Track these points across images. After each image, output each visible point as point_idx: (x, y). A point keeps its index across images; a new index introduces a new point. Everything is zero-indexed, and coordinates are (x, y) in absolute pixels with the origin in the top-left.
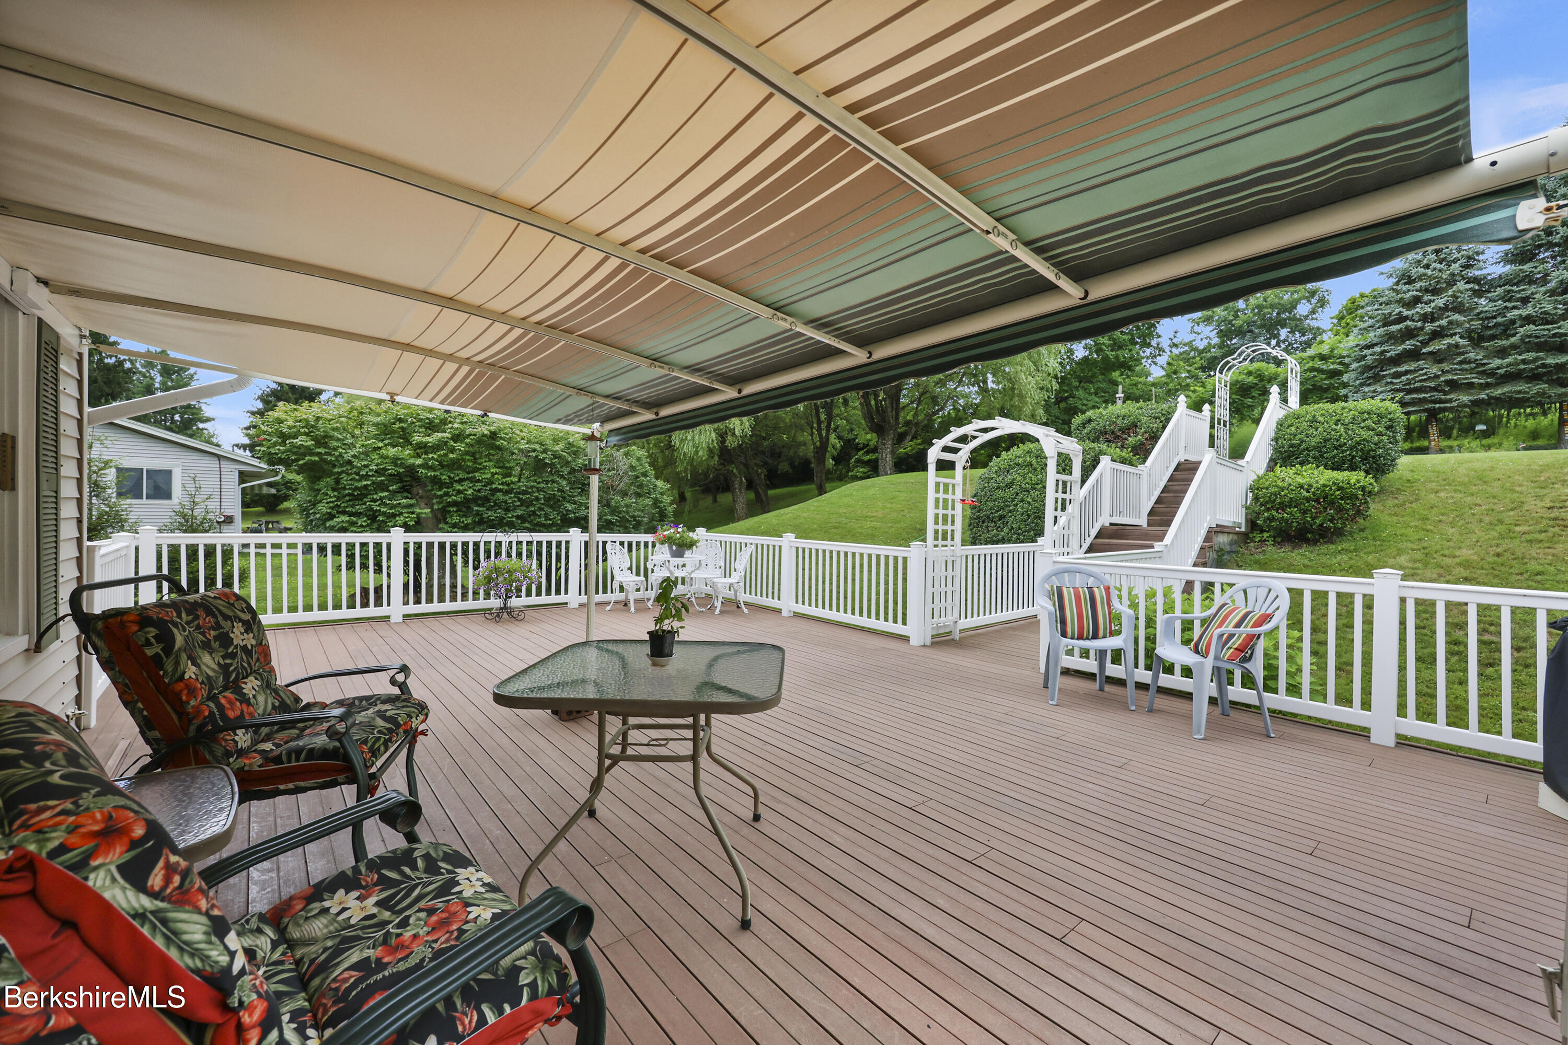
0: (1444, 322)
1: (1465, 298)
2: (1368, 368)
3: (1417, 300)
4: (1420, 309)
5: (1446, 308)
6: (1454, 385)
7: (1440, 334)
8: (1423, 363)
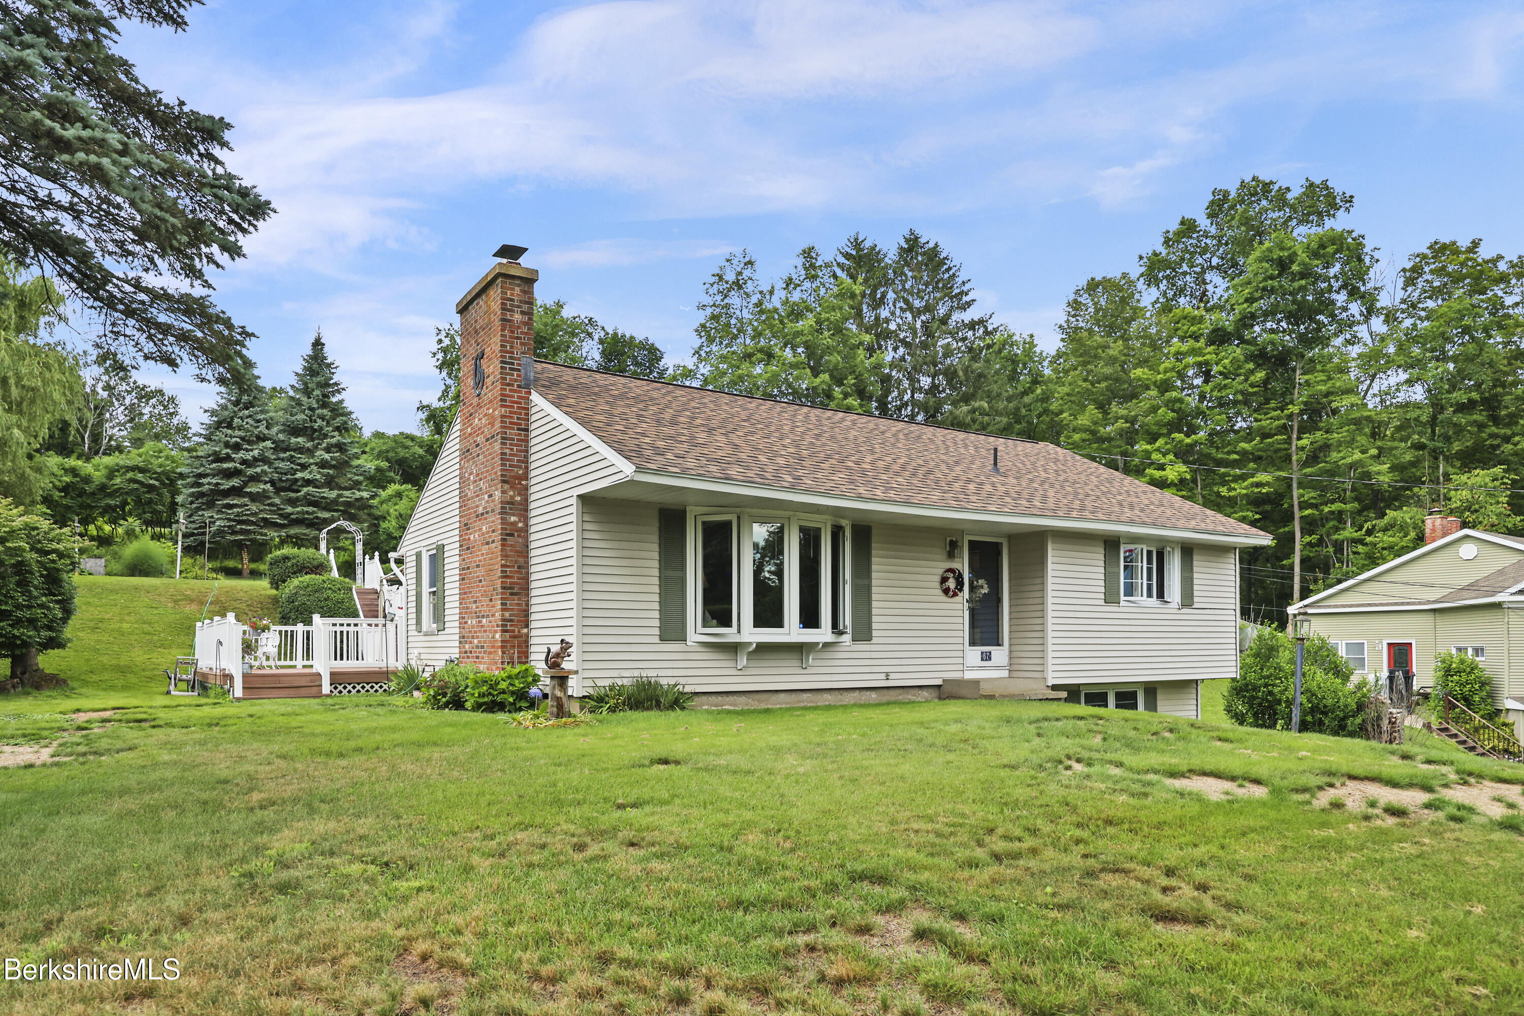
0: (258, 470)
1: (269, 454)
2: (202, 495)
3: (237, 447)
4: (241, 455)
5: (255, 459)
6: (267, 523)
7: (255, 479)
8: (246, 500)
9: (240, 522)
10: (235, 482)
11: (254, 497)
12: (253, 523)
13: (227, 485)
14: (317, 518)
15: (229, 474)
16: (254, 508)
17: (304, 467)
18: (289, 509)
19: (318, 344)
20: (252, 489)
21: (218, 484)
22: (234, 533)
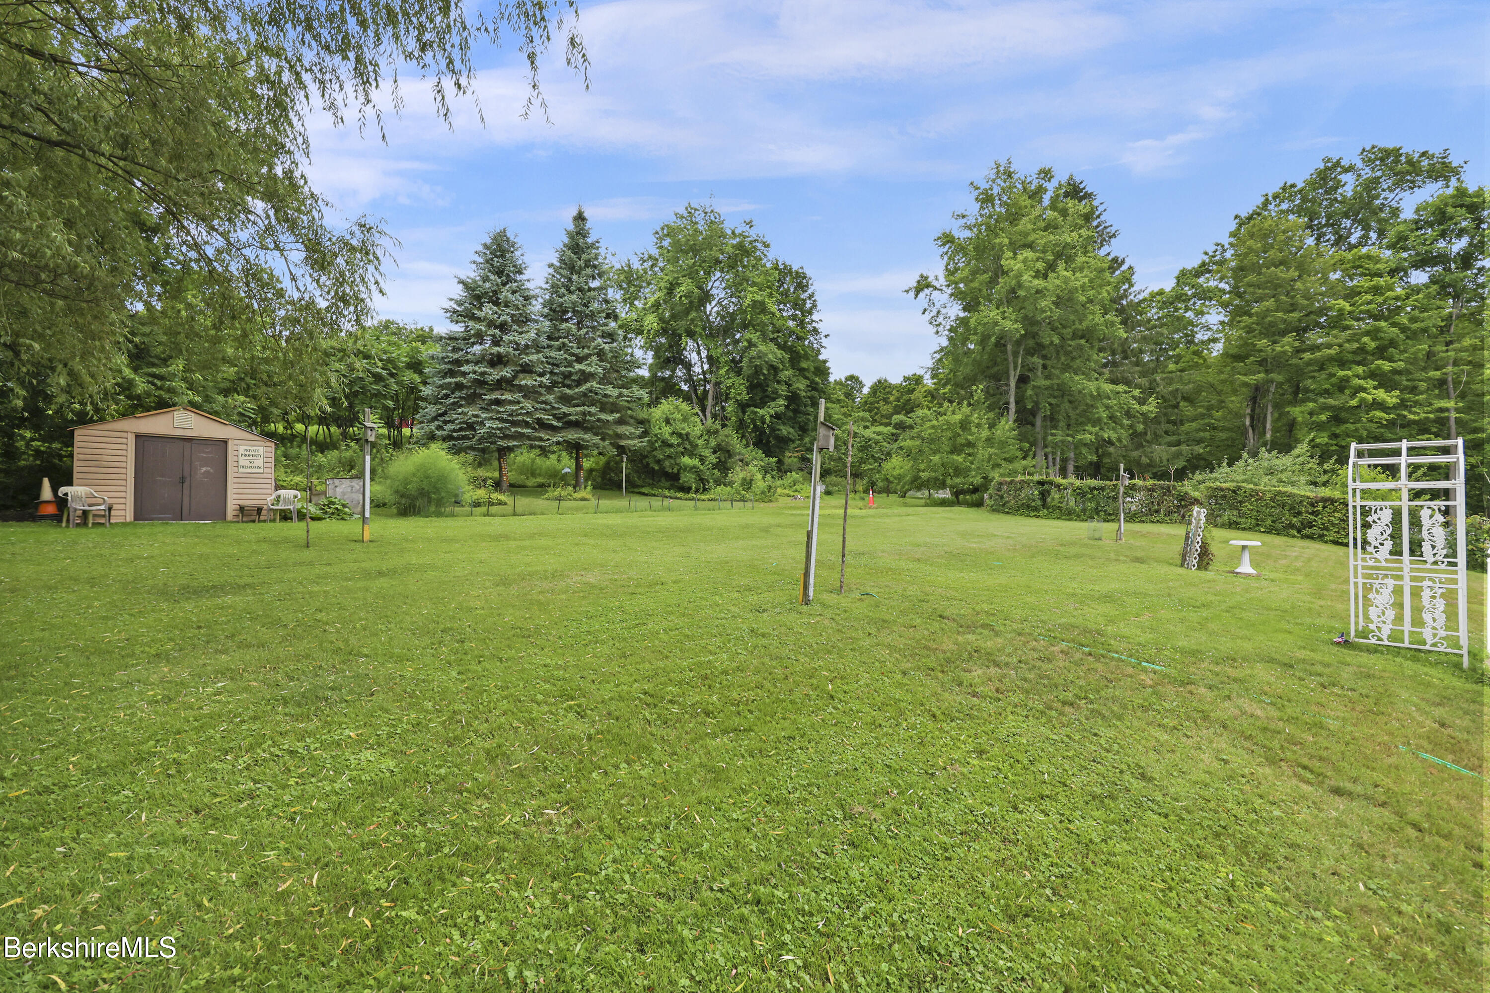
7: (527, 369)
8: (518, 396)
9: (514, 424)
10: (506, 372)
11: (529, 393)
12: (527, 424)
13: (495, 374)
14: (599, 420)
15: (497, 361)
16: (528, 405)
17: (580, 360)
18: (565, 409)
19: (580, 218)
20: (527, 381)
21: (483, 374)
22: (506, 437)
